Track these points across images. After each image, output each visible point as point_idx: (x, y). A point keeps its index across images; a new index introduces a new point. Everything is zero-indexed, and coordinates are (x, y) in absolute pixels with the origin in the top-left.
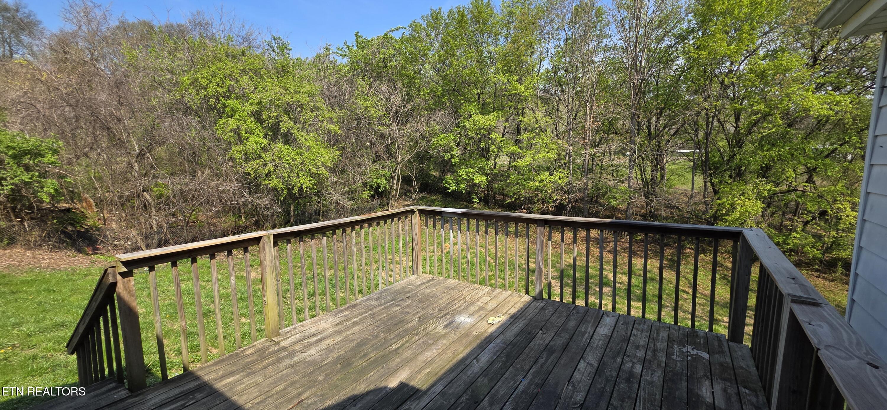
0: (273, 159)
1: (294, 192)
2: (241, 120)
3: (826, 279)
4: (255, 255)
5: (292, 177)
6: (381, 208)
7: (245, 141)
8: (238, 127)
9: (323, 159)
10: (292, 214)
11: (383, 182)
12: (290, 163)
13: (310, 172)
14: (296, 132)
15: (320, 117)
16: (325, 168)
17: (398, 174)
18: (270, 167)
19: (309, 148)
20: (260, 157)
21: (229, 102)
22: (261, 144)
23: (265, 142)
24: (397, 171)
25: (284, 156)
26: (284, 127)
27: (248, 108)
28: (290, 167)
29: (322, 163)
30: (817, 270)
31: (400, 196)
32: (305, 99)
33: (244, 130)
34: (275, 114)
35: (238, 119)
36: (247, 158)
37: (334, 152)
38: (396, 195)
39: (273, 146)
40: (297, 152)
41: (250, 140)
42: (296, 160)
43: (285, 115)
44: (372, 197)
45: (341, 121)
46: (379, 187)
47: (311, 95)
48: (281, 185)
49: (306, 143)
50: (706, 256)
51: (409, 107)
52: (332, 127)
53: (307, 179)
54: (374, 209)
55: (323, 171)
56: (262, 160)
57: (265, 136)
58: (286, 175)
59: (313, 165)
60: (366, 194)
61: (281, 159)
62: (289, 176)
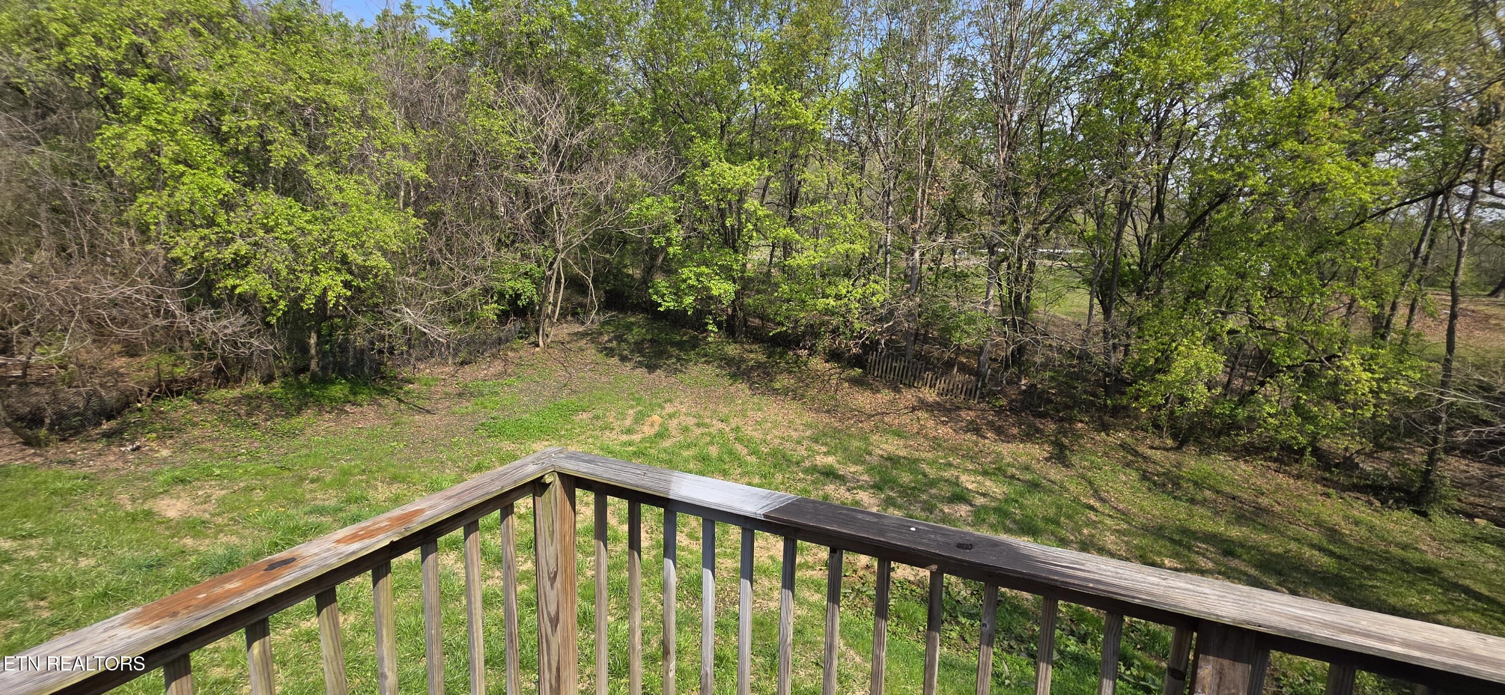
0: (250, 230)
1: (305, 307)
2: (162, 131)
3: (1290, 475)
4: (204, 451)
5: (301, 271)
6: (521, 338)
7: (171, 183)
8: (154, 148)
9: (378, 235)
10: (313, 351)
11: (526, 288)
12: (292, 240)
13: (344, 260)
14: (312, 171)
15: (378, 142)
16: (385, 253)
17: (559, 273)
18: (241, 246)
19: (344, 207)
20: (211, 223)
21: (132, 85)
22: (219, 191)
23: (229, 187)
24: (555, 266)
25: (277, 225)
26: (278, 157)
27: (187, 105)
28: (295, 248)
29: (377, 242)
30: (1275, 460)
31: (563, 315)
32: (340, 98)
33: (170, 154)
34: (254, 123)
35: (151, 129)
36: (177, 220)
37: (407, 220)
38: (554, 312)
39: (251, 197)
40: (314, 216)
41: (185, 179)
42: (310, 233)
43: (281, 128)
44: (503, 317)
45: (432, 153)
46: (518, 296)
47: (354, 89)
48: (267, 290)
49: (337, 197)
50: (1108, 435)
51: (581, 137)
52: (406, 165)
53: (339, 279)
54: (507, 341)
55: (378, 261)
56: (216, 229)
57: (230, 177)
58: (281, 267)
59: (353, 247)
60: (490, 310)
61: (268, 230)
62: (292, 271)
